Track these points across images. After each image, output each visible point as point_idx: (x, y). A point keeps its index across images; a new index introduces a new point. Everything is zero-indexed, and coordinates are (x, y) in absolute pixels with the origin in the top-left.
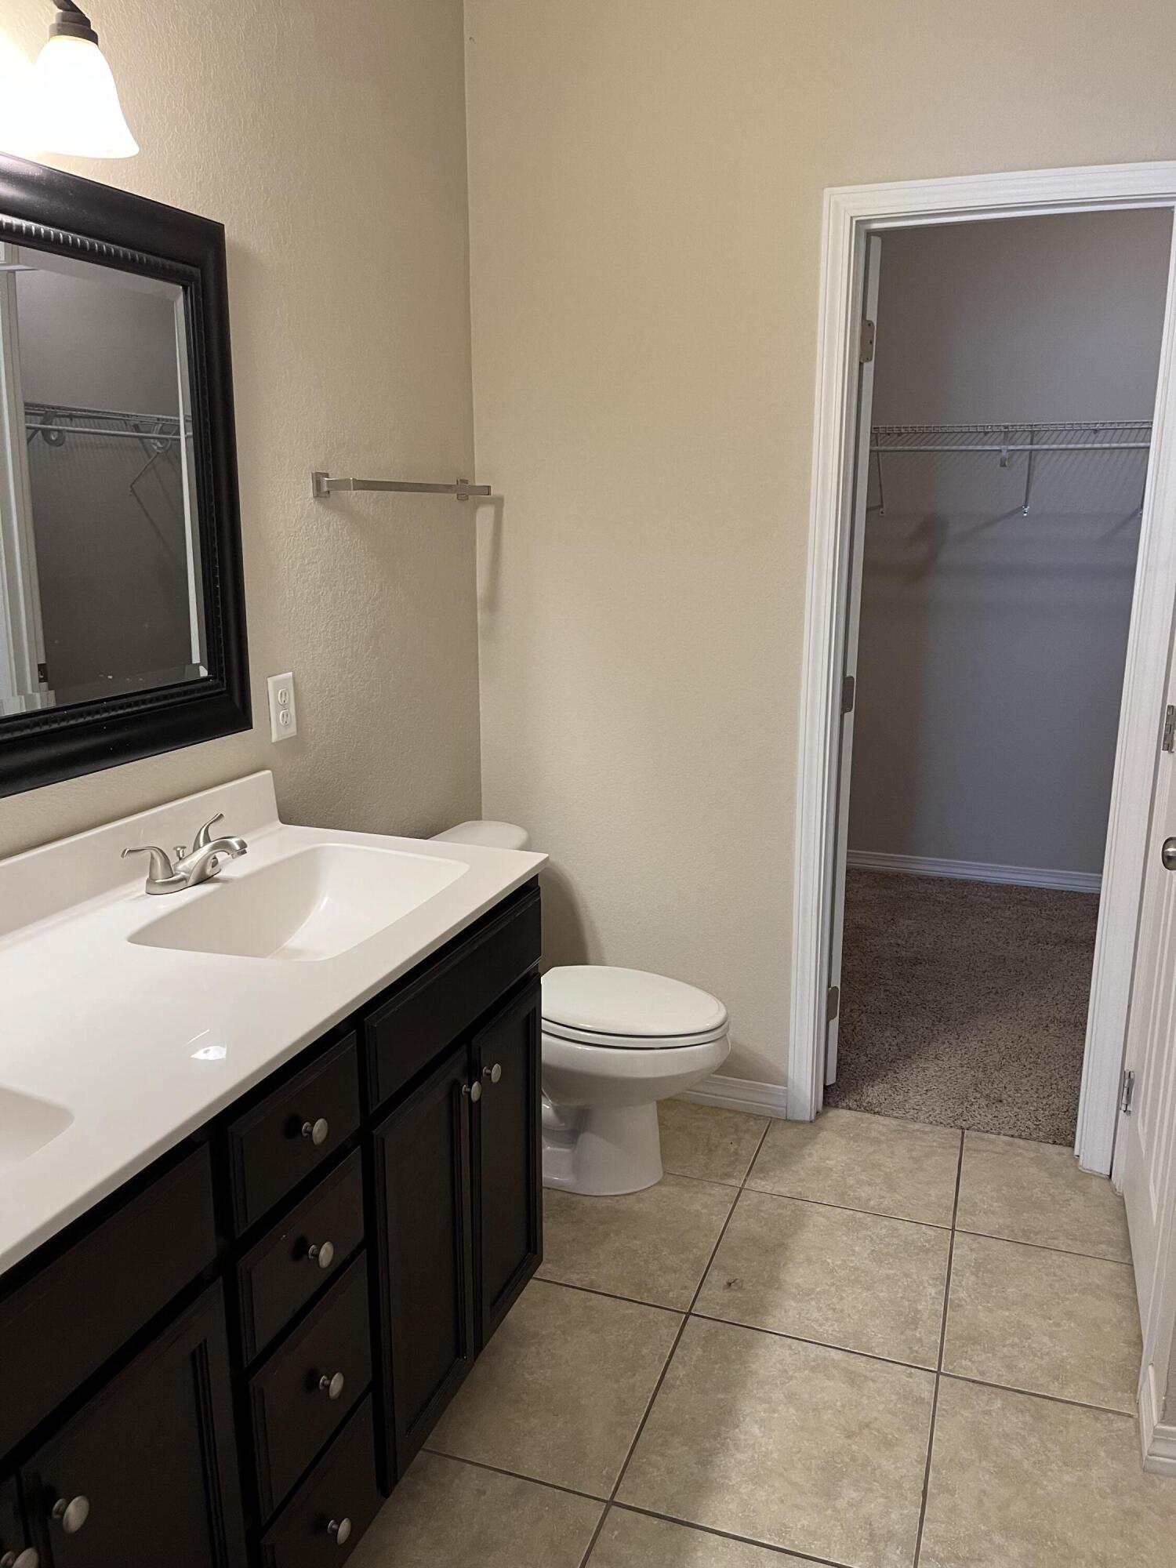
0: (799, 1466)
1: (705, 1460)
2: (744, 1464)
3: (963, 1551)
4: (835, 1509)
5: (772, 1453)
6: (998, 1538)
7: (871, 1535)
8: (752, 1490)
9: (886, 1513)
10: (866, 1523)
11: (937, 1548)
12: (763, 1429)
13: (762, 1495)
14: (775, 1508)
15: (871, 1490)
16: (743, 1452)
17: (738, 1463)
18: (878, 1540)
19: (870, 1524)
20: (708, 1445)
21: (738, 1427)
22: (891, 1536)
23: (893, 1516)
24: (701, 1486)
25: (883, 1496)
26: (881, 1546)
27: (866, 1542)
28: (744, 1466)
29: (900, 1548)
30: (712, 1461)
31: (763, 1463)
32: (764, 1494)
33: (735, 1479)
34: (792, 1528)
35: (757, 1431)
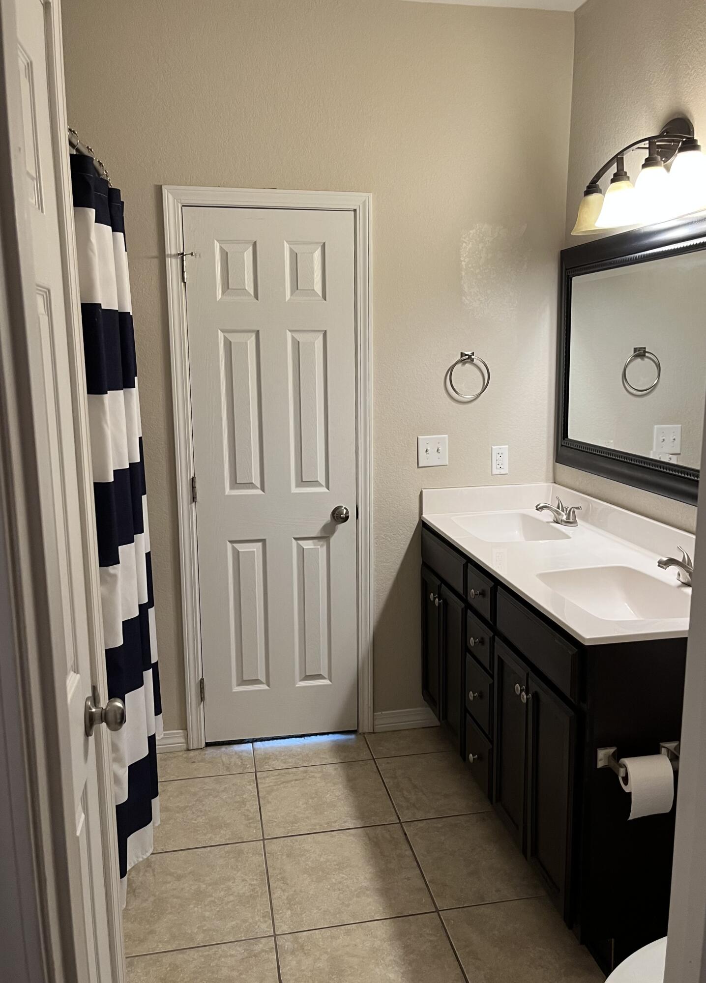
0: (356, 967)
1: (408, 949)
2: (386, 955)
3: (252, 960)
4: (326, 953)
5: (375, 967)
6: (235, 974)
7: (303, 949)
8: (374, 944)
9: (299, 962)
10: (308, 953)
11: (267, 956)
12: (388, 978)
13: (368, 944)
14: (358, 941)
15: (311, 971)
16: (390, 960)
17: (389, 954)
18: (299, 948)
19: (305, 954)
20: (412, 956)
21: (402, 973)
22: (293, 952)
23: (295, 962)
24: (401, 935)
25: (303, 971)
26: (296, 946)
27: (304, 945)
28: (386, 953)
29: (286, 949)
30: (404, 948)
31: (377, 960)
32: (366, 945)
33: (386, 945)
34: (344, 935)
35: (390, 976)
